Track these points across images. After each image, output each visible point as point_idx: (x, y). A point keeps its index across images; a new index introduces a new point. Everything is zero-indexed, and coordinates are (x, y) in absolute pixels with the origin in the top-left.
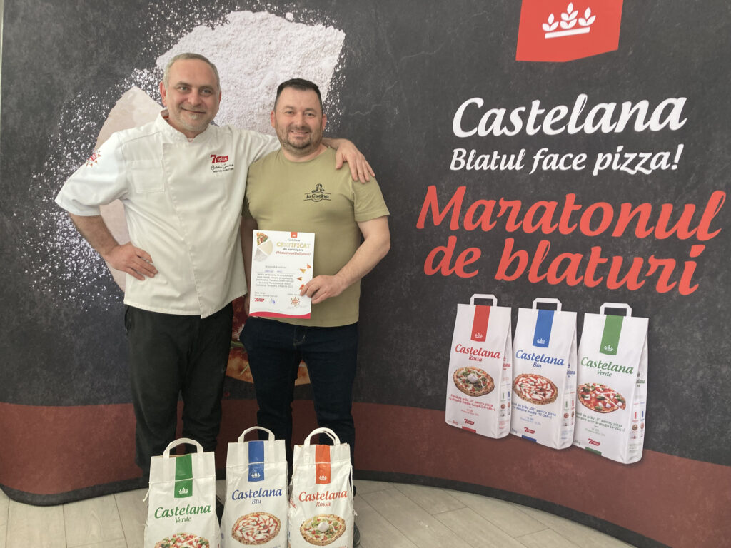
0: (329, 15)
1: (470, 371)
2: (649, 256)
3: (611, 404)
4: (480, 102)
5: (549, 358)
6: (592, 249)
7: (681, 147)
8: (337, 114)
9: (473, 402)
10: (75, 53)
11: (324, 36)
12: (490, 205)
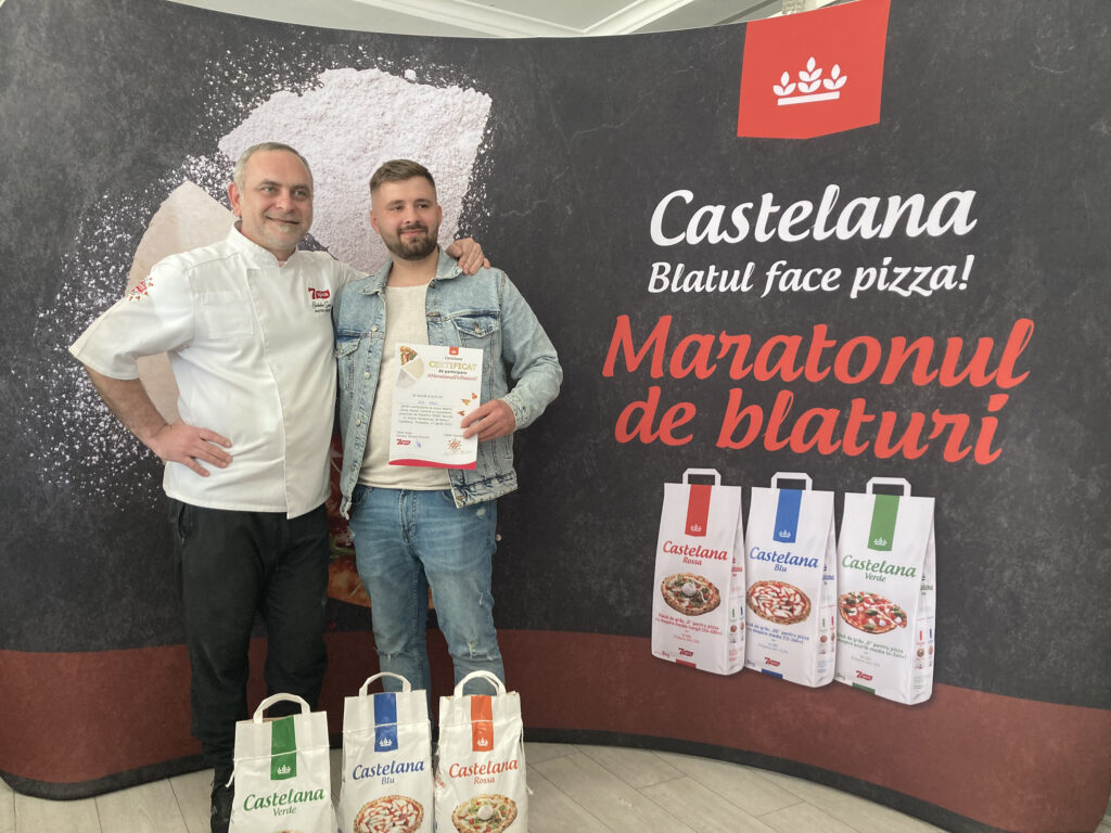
0: (468, 72)
1: (684, 580)
2: (932, 412)
3: (886, 620)
4: (688, 196)
5: (797, 558)
6: (853, 402)
7: (970, 259)
8: (484, 214)
9: (691, 624)
10: (99, 135)
11: (461, 102)
12: (707, 341)
